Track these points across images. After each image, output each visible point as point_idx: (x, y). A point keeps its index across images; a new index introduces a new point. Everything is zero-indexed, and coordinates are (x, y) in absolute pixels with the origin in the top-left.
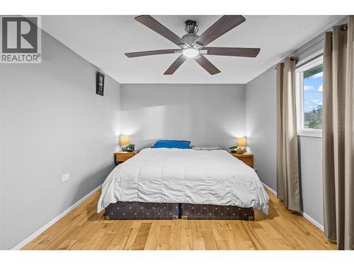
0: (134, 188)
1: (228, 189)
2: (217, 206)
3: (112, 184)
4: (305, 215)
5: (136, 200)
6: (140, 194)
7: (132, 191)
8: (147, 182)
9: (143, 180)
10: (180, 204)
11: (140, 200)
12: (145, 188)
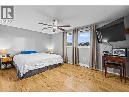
0: (34, 65)
1: (57, 60)
2: (55, 64)
3: (25, 66)
4: (68, 62)
5: (35, 69)
6: (36, 66)
7: (33, 66)
8: (38, 62)
9: (36, 62)
10: (47, 66)
11: (37, 68)
12: (38, 64)
